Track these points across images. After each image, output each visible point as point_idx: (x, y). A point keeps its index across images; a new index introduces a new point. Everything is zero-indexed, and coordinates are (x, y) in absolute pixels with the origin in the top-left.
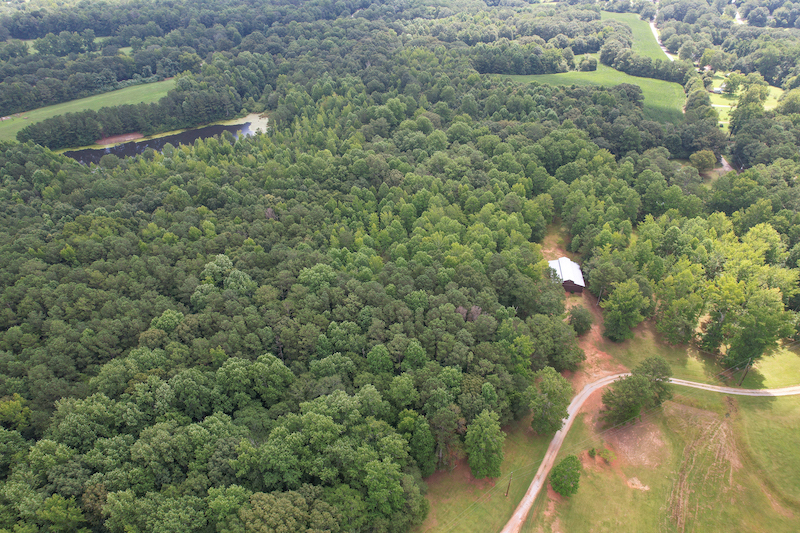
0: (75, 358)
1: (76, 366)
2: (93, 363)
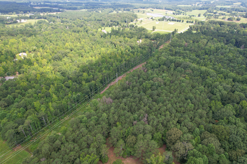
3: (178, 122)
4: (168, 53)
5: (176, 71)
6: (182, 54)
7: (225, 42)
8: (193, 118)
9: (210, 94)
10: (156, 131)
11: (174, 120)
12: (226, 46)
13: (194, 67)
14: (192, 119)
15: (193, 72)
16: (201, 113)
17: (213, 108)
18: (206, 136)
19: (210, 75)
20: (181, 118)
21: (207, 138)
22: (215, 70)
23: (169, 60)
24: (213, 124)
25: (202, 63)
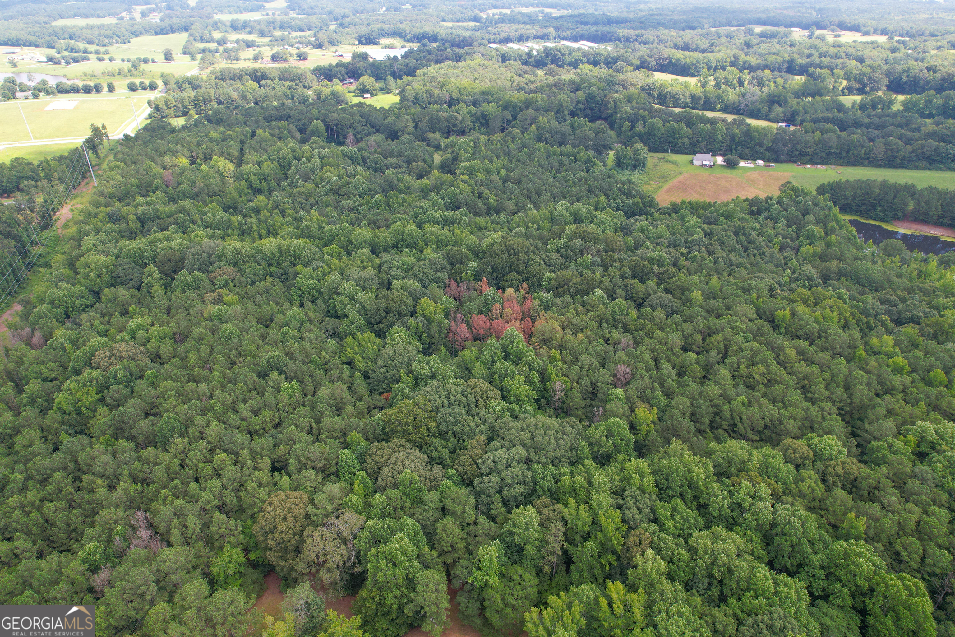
0: (716, 414)
1: (712, 422)
2: (726, 430)
3: (274, 469)
4: (108, 233)
5: (177, 292)
6: (171, 220)
7: (298, 135)
8: (314, 425)
9: (330, 323)
10: (212, 548)
11: (257, 473)
12: (306, 148)
13: (238, 253)
14: (314, 431)
15: (241, 271)
16: (333, 397)
17: (359, 362)
18: (378, 458)
19: (300, 258)
20: (277, 449)
21: (387, 463)
22: (310, 237)
23: (129, 256)
24: (382, 409)
25: (255, 227)
